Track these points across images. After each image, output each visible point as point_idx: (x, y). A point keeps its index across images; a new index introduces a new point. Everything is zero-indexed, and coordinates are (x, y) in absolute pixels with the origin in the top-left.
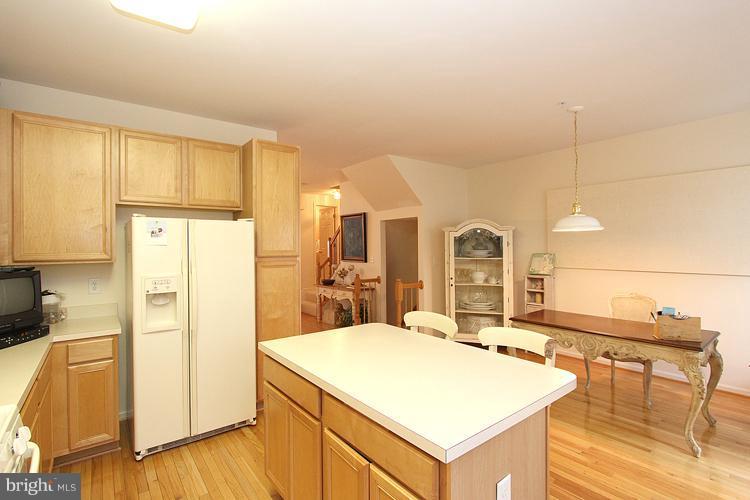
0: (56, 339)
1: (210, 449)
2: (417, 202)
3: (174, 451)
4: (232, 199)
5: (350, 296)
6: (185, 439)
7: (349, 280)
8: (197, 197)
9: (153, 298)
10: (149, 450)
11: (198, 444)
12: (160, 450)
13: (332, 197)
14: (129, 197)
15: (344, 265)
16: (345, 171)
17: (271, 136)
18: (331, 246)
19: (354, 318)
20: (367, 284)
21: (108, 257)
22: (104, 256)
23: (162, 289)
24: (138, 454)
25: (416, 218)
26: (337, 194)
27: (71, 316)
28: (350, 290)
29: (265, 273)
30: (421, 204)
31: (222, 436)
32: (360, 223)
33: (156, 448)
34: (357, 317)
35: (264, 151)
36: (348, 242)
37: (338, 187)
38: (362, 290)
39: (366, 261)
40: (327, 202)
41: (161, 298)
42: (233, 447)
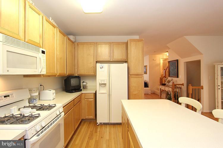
0: (83, 92)
1: (114, 128)
2: (201, 54)
3: (106, 125)
4: (124, 58)
5: (170, 89)
6: (108, 123)
7: (171, 84)
8: (114, 58)
9: (101, 84)
10: (100, 123)
11: (112, 125)
12: (103, 124)
13: (166, 55)
14: (99, 59)
15: (169, 78)
16: (168, 45)
17: (137, 37)
18: (165, 72)
19: (172, 98)
20: (178, 86)
21: (94, 74)
22: (93, 74)
23: (103, 83)
24: (97, 123)
25: (200, 60)
26: (167, 54)
27: (89, 88)
28: (170, 87)
29: (132, 80)
30: (202, 54)
31: (118, 125)
32: (175, 64)
33: (102, 123)
34: (173, 98)
35: (132, 42)
36: (171, 70)
37: (167, 52)
38: (175, 88)
39: (178, 77)
40: (165, 57)
41: (103, 85)
42: (119, 129)
